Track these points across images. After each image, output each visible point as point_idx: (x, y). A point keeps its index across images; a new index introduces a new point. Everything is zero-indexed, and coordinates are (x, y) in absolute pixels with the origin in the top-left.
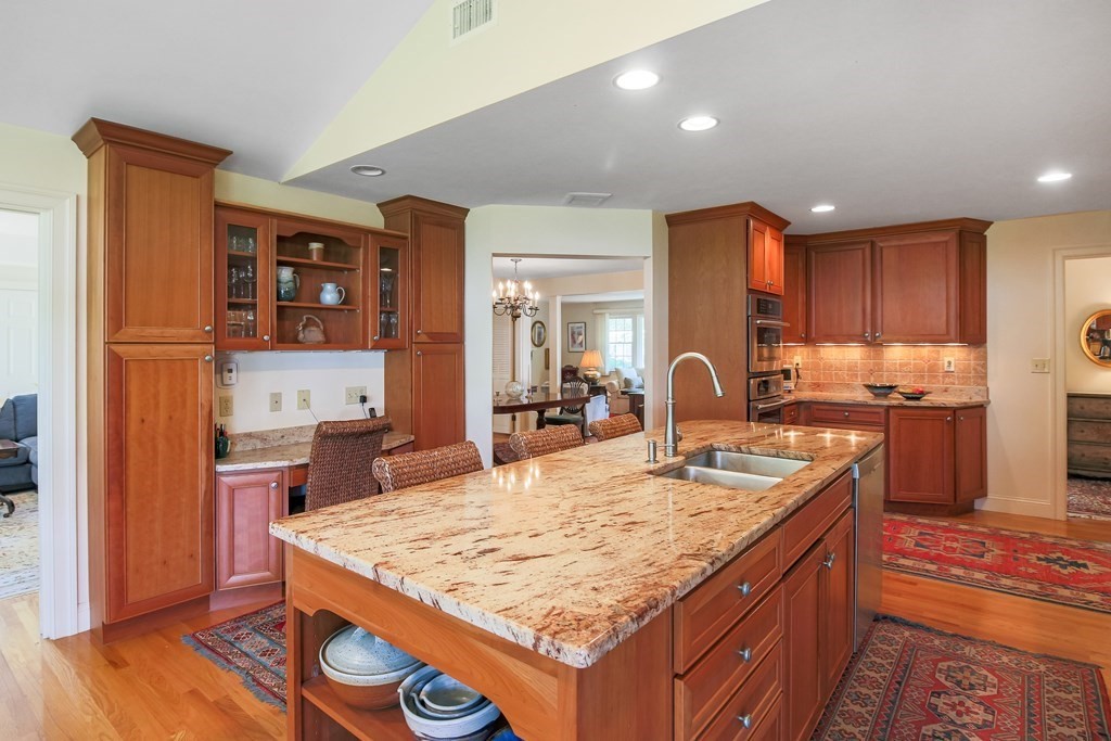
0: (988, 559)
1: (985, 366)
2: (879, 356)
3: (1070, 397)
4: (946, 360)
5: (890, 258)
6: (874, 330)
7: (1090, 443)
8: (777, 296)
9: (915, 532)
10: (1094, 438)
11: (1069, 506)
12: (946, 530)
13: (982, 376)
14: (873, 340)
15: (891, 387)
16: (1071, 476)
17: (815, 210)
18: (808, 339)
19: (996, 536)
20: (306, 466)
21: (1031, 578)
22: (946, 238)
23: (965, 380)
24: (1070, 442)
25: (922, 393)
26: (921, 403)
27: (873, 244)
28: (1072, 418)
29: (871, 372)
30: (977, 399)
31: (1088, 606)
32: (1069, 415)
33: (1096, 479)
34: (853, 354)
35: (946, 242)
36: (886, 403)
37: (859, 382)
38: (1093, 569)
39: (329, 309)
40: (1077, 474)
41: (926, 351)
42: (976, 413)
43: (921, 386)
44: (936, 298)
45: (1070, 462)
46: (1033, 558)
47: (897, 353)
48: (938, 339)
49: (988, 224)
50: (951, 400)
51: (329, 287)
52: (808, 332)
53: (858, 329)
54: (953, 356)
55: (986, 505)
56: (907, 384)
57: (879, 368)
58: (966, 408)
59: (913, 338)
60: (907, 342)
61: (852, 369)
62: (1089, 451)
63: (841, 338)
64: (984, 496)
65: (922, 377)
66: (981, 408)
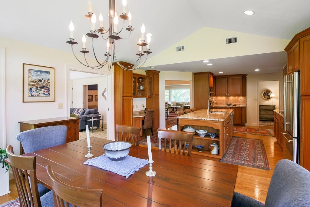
0: (247, 131)
1: (246, 100)
2: (228, 98)
3: (260, 106)
4: (240, 99)
5: (230, 81)
6: (228, 94)
7: (264, 114)
8: (212, 87)
9: (236, 128)
10: (264, 113)
11: (260, 124)
12: (240, 128)
13: (246, 102)
14: (227, 96)
15: (231, 104)
16: (260, 120)
17: (219, 73)
18: (216, 95)
19: (248, 128)
20: (145, 117)
21: (254, 133)
22: (240, 77)
23: (243, 103)
24: (260, 114)
25: (236, 105)
26: (236, 106)
27: (227, 78)
28: (260, 110)
29: (227, 101)
30: (245, 106)
31: (262, 135)
32: (260, 109)
33: (265, 121)
34: (224, 98)
35: (240, 78)
36: (230, 107)
37: (225, 103)
38: (263, 131)
39: (141, 90)
40: (261, 120)
41: (236, 97)
42: (245, 108)
43: (236, 104)
44: (238, 88)
45: (260, 118)
46: (254, 130)
47: (231, 98)
48: (238, 95)
49: (247, 75)
50: (241, 106)
51: (141, 86)
52: (216, 94)
53: (225, 94)
54: (241, 98)
55: (247, 124)
56: (233, 103)
57: (228, 100)
58: (243, 107)
59: (234, 95)
60: (233, 96)
61: (223, 100)
62: (264, 116)
63: (221, 95)
64: (246, 123)
65: (236, 102)
66: (246, 107)
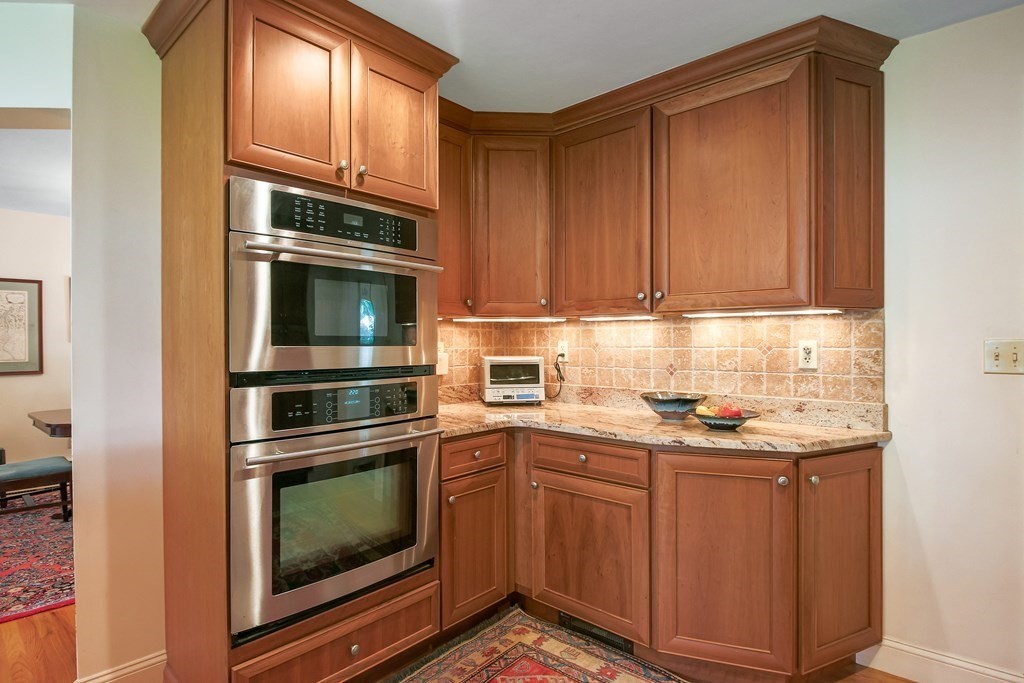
1: (879, 358)
2: (683, 340)
4: (803, 344)
6: (654, 288)
13: (873, 380)
15: (690, 402)
22: (787, 75)
23: (838, 387)
29: (672, 370)
30: (864, 431)
37: (652, 388)
41: (764, 327)
43: (755, 397)
47: (714, 332)
48: (780, 301)
49: (886, 45)
54: (816, 335)
55: (884, 659)
56: (730, 394)
57: (683, 362)
59: (742, 301)
64: (878, 640)
65: (758, 379)
66: (871, 449)
